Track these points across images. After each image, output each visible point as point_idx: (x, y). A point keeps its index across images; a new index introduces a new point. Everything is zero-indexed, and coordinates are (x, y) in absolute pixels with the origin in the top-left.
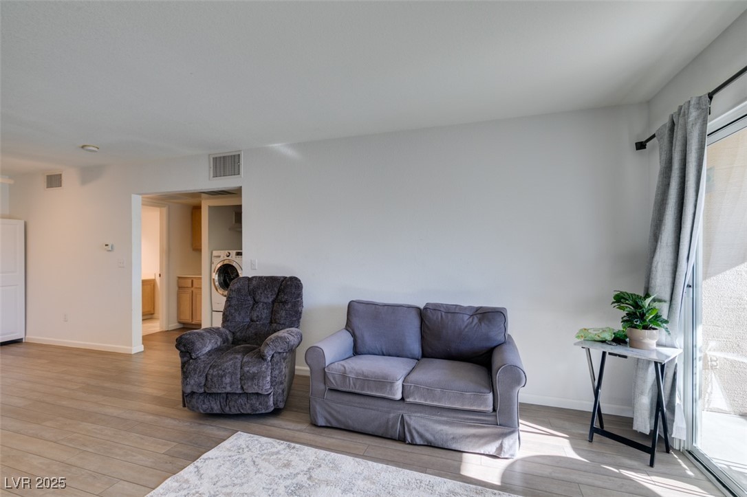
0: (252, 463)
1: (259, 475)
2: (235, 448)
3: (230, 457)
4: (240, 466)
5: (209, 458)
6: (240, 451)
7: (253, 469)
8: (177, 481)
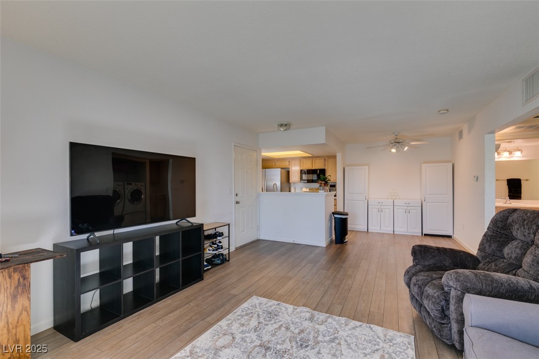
0: (375, 349)
1: (362, 355)
2: (390, 338)
3: (378, 337)
4: (370, 345)
5: (372, 329)
6: (387, 341)
7: (368, 351)
8: (345, 322)
